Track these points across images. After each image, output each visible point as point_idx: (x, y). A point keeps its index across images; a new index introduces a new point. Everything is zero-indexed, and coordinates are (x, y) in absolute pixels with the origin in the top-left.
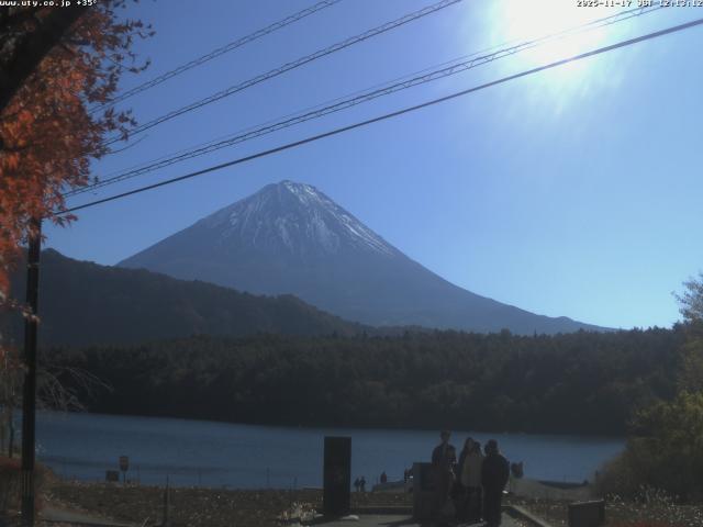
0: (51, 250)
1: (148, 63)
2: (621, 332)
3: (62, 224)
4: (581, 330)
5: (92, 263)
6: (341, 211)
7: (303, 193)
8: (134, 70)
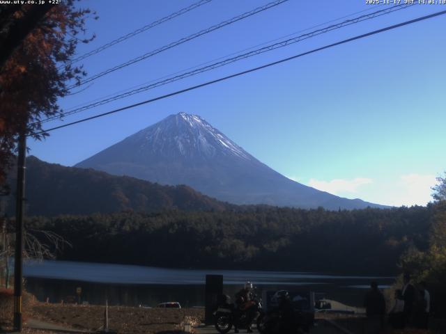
0: (32, 157)
1: (94, 37)
2: (394, 208)
3: (40, 139)
4: (369, 207)
5: (59, 165)
6: (217, 132)
7: (193, 120)
8: (86, 42)
